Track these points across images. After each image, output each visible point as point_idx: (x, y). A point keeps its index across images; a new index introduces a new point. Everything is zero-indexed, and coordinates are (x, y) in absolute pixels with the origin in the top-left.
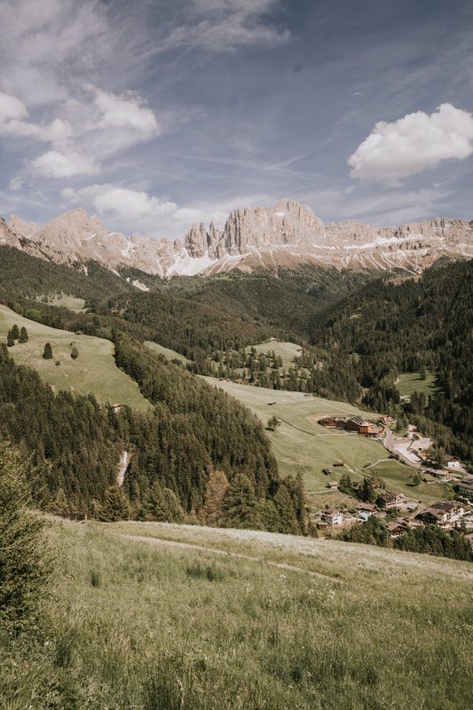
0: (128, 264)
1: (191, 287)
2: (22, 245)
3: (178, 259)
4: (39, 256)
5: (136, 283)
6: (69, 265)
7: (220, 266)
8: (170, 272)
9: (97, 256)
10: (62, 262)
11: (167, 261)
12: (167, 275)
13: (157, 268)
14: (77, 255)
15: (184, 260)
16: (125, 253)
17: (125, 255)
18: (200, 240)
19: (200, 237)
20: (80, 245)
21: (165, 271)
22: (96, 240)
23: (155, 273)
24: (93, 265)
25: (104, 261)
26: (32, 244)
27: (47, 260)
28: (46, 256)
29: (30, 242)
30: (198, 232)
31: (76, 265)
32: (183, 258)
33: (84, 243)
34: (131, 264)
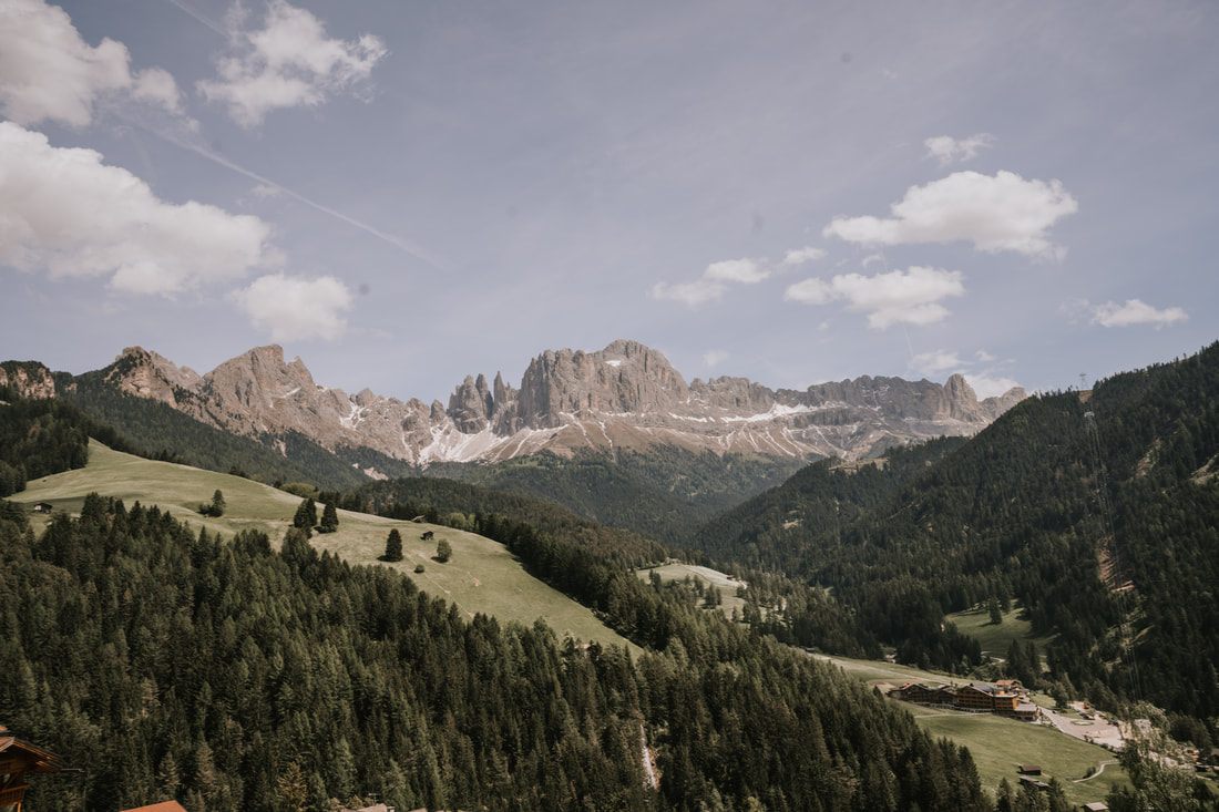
0: (353, 439)
1: (474, 480)
2: (177, 401)
3: (438, 435)
4: (206, 419)
5: (370, 472)
6: (254, 438)
7: (515, 446)
8: (425, 455)
9: (300, 423)
10: (242, 433)
11: (420, 438)
12: (421, 461)
13: (402, 449)
14: (266, 421)
15: (448, 437)
16: (346, 422)
17: (347, 426)
18: (476, 403)
19: (478, 399)
20: (271, 406)
21: (416, 455)
22: (298, 398)
23: (399, 456)
24: (294, 438)
25: (312, 434)
26: (194, 400)
27: (218, 427)
28: (218, 422)
29: (191, 395)
30: (474, 390)
31: (266, 437)
32: (447, 432)
33: (279, 403)
34: (359, 441)
